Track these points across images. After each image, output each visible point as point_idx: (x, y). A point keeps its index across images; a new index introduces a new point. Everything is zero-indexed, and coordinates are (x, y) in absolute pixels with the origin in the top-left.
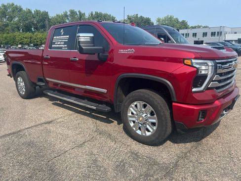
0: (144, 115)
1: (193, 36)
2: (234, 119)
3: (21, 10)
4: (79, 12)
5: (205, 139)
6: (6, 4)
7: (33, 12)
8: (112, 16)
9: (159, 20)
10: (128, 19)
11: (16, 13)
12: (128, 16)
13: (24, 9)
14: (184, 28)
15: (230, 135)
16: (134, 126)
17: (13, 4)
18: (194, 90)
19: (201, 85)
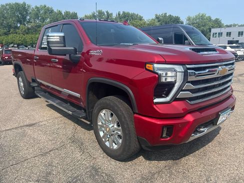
0: (110, 126)
1: (227, 35)
2: (235, 134)
3: (52, 11)
4: (107, 12)
5: (187, 157)
6: (38, 6)
7: (63, 14)
8: (140, 16)
9: (189, 19)
10: (156, 18)
11: (48, 14)
12: (156, 15)
13: (55, 10)
14: (217, 27)
15: (220, 155)
16: (103, 137)
17: (45, 6)
18: (156, 100)
19: (167, 95)
